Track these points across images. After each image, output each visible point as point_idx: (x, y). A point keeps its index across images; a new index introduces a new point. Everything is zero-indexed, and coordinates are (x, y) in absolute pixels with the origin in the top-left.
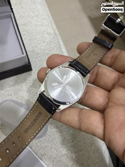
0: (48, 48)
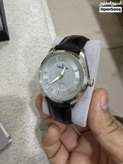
0: (31, 21)
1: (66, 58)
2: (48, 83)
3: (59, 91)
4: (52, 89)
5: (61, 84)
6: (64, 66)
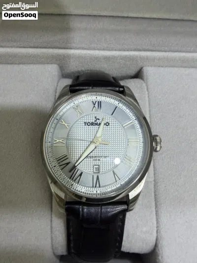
1: (100, 103)
2: (68, 164)
3: (98, 177)
4: (81, 175)
5: (99, 160)
6: (98, 119)
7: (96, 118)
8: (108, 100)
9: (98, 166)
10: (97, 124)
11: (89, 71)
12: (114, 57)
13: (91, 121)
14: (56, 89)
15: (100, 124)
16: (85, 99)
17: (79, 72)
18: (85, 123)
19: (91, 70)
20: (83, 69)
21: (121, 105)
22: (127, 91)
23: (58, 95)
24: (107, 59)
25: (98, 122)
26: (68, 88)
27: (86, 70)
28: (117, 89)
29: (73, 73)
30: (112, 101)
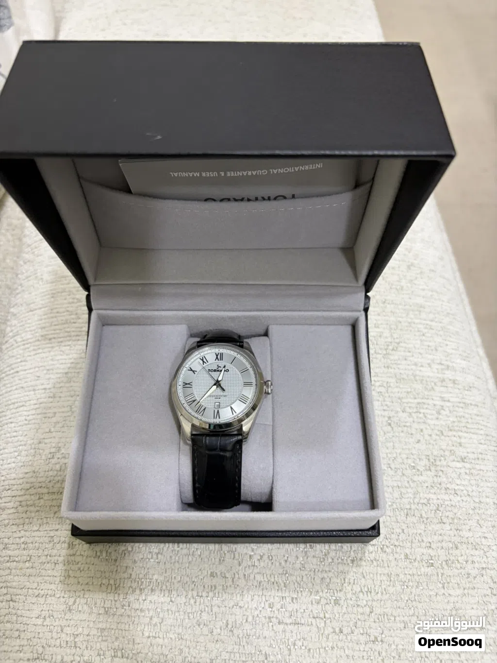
1: (222, 354)
2: (194, 401)
3: (218, 412)
4: (204, 409)
5: (219, 398)
6: (220, 367)
7: (218, 366)
8: (228, 352)
9: (218, 404)
10: (219, 371)
11: (217, 331)
12: (238, 317)
13: (214, 369)
14: (185, 347)
15: (221, 371)
16: (209, 352)
17: (206, 331)
18: (209, 370)
19: (219, 329)
20: (211, 328)
21: (239, 356)
22: (245, 345)
23: (186, 351)
24: (232, 319)
25: (220, 369)
26: (196, 344)
27: (214, 330)
28: (238, 344)
29: (201, 332)
30: (232, 353)
